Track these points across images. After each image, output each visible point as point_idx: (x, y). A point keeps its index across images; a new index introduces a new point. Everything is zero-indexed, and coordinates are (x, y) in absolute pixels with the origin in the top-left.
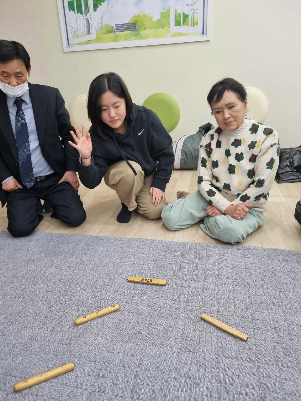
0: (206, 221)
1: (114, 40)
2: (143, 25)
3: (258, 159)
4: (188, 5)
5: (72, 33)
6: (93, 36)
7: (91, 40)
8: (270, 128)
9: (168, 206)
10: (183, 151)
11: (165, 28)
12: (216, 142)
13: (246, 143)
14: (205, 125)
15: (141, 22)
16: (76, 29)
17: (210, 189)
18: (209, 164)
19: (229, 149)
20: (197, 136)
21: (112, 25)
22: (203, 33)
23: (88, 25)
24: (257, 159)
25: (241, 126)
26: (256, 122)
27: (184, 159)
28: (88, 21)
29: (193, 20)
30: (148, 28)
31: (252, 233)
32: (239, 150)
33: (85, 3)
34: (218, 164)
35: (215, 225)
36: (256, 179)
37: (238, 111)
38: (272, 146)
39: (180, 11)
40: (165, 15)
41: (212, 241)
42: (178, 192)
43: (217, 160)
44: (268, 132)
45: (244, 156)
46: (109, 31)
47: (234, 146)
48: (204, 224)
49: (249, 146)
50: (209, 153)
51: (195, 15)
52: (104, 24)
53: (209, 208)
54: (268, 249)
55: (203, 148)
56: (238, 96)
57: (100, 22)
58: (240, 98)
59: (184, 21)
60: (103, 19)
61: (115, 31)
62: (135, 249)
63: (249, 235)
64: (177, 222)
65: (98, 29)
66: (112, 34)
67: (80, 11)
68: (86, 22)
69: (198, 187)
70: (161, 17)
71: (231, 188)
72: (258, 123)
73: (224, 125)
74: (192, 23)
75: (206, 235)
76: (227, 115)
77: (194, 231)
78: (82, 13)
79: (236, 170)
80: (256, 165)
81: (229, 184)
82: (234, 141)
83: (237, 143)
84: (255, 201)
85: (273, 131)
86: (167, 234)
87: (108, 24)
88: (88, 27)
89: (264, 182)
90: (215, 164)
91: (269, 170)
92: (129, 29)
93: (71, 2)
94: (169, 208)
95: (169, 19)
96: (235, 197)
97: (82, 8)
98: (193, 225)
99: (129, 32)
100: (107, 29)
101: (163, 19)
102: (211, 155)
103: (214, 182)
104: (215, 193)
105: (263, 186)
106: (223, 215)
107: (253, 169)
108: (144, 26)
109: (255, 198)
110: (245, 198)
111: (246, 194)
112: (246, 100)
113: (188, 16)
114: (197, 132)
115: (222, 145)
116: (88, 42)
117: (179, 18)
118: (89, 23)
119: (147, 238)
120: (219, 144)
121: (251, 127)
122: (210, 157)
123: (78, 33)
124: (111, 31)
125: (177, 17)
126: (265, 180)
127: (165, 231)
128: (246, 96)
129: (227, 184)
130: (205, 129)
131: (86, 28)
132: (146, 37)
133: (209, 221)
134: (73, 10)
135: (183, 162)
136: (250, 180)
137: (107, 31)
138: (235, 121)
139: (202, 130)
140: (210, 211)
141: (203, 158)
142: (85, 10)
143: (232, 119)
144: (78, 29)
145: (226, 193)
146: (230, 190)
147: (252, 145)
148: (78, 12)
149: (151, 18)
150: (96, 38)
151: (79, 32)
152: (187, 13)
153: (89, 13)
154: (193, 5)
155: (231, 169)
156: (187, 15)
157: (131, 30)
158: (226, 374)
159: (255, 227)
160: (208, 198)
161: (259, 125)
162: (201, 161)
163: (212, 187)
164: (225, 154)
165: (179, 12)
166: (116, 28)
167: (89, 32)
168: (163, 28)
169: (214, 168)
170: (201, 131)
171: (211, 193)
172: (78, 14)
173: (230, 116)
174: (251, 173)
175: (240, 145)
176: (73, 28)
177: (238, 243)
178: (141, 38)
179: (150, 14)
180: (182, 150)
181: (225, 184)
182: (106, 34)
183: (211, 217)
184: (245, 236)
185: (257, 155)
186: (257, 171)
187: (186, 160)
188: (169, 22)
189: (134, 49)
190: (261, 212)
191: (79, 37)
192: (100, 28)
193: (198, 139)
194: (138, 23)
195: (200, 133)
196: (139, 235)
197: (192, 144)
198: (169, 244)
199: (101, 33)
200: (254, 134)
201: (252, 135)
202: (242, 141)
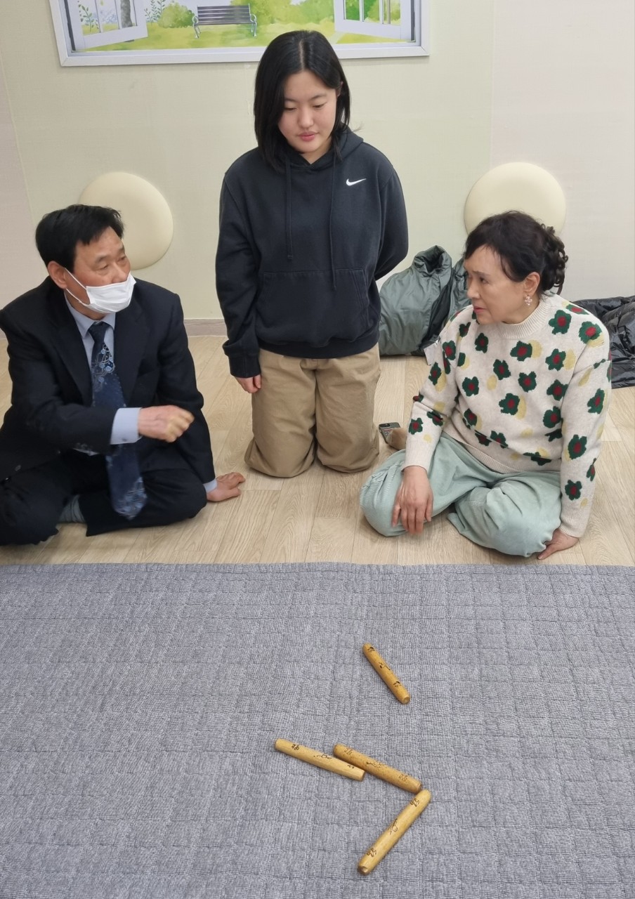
0: (460, 506)
1: (196, 44)
2: (267, 12)
6: (139, 31)
7: (133, 40)
11: (322, 22)
14: (427, 253)
15: (263, 4)
16: (92, 10)
19: (504, 362)
20: (412, 277)
22: (413, 38)
23: (123, 4)
25: (530, 317)
26: (563, 305)
29: (387, 8)
30: (278, 19)
32: (526, 366)
34: (479, 386)
38: (597, 366)
43: (475, 378)
45: (537, 380)
46: (181, 21)
47: (516, 358)
48: (456, 514)
49: (548, 360)
59: (367, 9)
65: (151, 15)
66: (190, 30)
71: (507, 442)
74: (385, 14)
79: (519, 407)
81: (501, 434)
82: (515, 346)
83: (523, 351)
85: (600, 331)
87: (177, 4)
88: (127, 10)
91: (595, 415)
92: (232, 19)
94: (378, 485)
99: (233, 27)
100: (177, 15)
108: (270, 15)
114: (410, 268)
115: (489, 346)
116: (127, 45)
121: (553, 317)
123: (98, 21)
124: (187, 22)
126: (588, 437)
129: (498, 433)
130: (429, 260)
131: (120, 11)
137: (175, 20)
139: (421, 263)
144: (99, 13)
145: (503, 447)
147: (556, 360)
150: (146, 35)
151: (101, 20)
157: (238, 21)
161: (572, 314)
164: (493, 368)
167: (127, 22)
168: (318, 20)
169: (468, 394)
170: (420, 266)
178: (264, 42)
181: (494, 433)
182: (173, 27)
186: (569, 417)
187: (388, 336)
188: (332, 10)
189: (248, 66)
191: (102, 31)
192: (158, 14)
193: (413, 284)
194: (255, 7)
195: (418, 269)
196: (314, 551)
197: (401, 296)
198: (387, 572)
199: (160, 25)
200: (559, 334)
201: (555, 336)
202: (534, 349)
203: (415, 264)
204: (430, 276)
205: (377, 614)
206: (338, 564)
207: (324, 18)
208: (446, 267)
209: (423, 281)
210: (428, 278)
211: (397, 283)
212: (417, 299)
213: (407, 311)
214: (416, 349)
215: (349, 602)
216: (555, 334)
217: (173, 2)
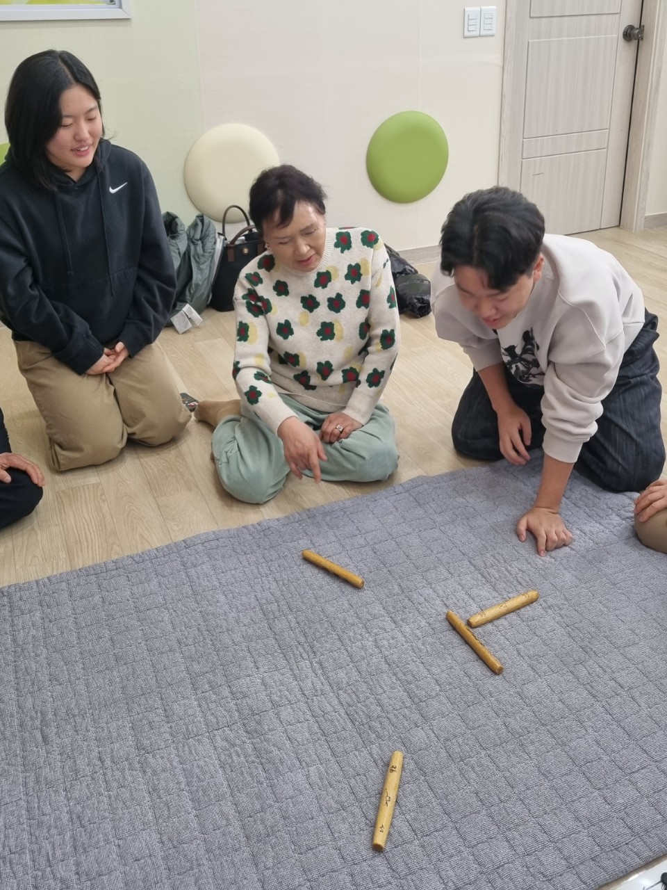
13: (340, 272)
19: (310, 295)
32: (331, 291)
34: (292, 326)
38: (385, 265)
43: (287, 321)
45: (344, 298)
47: (320, 287)
49: (347, 277)
76: (304, 249)
79: (335, 331)
81: (327, 362)
82: (316, 278)
83: (324, 279)
85: (377, 235)
89: (394, 335)
102: (271, 313)
105: (394, 341)
111: (376, 370)
115: (290, 288)
121: (336, 241)
126: (395, 329)
129: (324, 363)
136: (362, 343)
147: (354, 274)
158: (546, 707)
161: (349, 230)
164: (301, 304)
173: (308, 248)
175: (330, 280)
196: (176, 528)
200: (346, 251)
201: (344, 254)
202: (332, 273)
208: (181, 232)
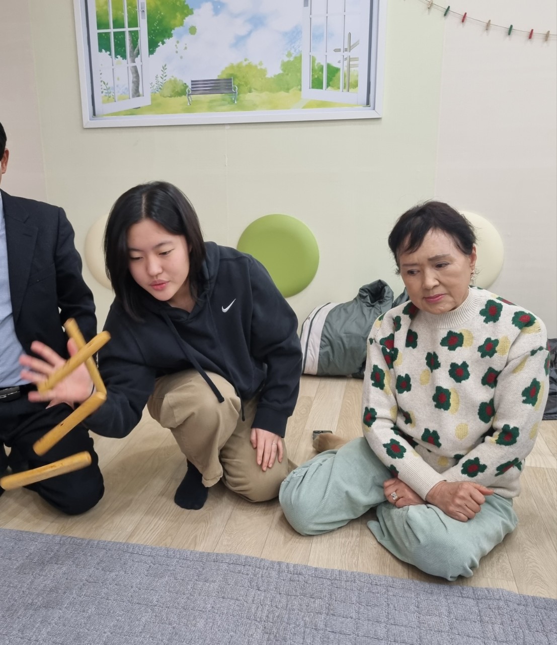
0: (382, 512)
1: (188, 110)
2: (246, 84)
3: (503, 380)
4: (339, 50)
5: (102, 92)
6: (144, 100)
7: (139, 108)
8: (527, 312)
9: (295, 476)
10: (326, 337)
11: (291, 91)
12: (406, 335)
13: (474, 341)
14: (372, 285)
15: (243, 77)
16: (110, 85)
17: (392, 440)
18: (389, 382)
19: (434, 353)
20: (356, 306)
21: (184, 82)
22: (368, 103)
23: (135, 79)
24: (499, 379)
25: (461, 306)
26: (493, 297)
27: (327, 353)
28: (135, 71)
29: (347, 78)
30: (255, 89)
31: (491, 553)
32: (459, 356)
33: (132, 38)
34: (411, 383)
35: (405, 531)
36: (500, 424)
37: (455, 275)
38: (533, 353)
39: (321, 61)
40: (292, 68)
41: (399, 568)
42: (315, 432)
43: (407, 375)
44: (524, 321)
45: (469, 369)
46: (177, 92)
47: (447, 348)
48: (378, 520)
49: (480, 349)
50: (391, 357)
51: (352, 69)
52: (167, 79)
53: (390, 485)
54: (534, 599)
55: (377, 346)
56: (457, 243)
57: (160, 75)
58: (461, 245)
59: (329, 80)
60: (166, 69)
61: (190, 92)
62: (215, 586)
63: (485, 557)
64: (315, 516)
65: (155, 87)
66: (184, 98)
67: (120, 52)
68: (133, 73)
69: (364, 431)
70: (284, 70)
71: (440, 441)
72: (499, 298)
73: (424, 302)
74: (345, 84)
75: (383, 550)
76: (431, 281)
77: (354, 538)
78: (124, 57)
79: (451, 401)
80: (498, 392)
81: (435, 433)
82: (446, 336)
83: (453, 341)
84: (497, 475)
85: (535, 319)
86: (291, 542)
87: (176, 78)
88: (136, 84)
89: (518, 435)
90: (404, 384)
91: (529, 406)
92: (217, 89)
93: (104, 35)
94: (297, 480)
95: (299, 74)
96: (451, 462)
97: (125, 46)
98: (351, 522)
99: (219, 95)
100: (175, 87)
101: (287, 74)
102: (395, 363)
103: (401, 422)
104: (405, 450)
105: (515, 442)
106: (424, 506)
107: (492, 401)
108: (249, 86)
109: (498, 469)
110: (473, 468)
111: (477, 459)
112: (473, 251)
113: (338, 70)
114: (355, 299)
115: (419, 341)
117: (320, 73)
118: (137, 76)
119: (244, 553)
120: (412, 340)
121: (484, 307)
122: (393, 368)
123: (114, 93)
124: (182, 93)
125: (316, 71)
126: (520, 428)
127: (287, 534)
128: (474, 242)
129: (431, 431)
130: (372, 292)
131: (131, 85)
132: (254, 107)
133: (389, 515)
134: (108, 49)
135: (326, 360)
136: (484, 427)
137: (173, 91)
138: (450, 294)
139: (365, 294)
140: (393, 493)
141: (375, 367)
142: (130, 52)
143: (441, 290)
144: (115, 86)
145: (429, 451)
146: (439, 445)
147: (488, 348)
148: (117, 53)
149: (263, 72)
150: (150, 104)
151: (116, 91)
152: (335, 65)
153: (139, 56)
154: (348, 50)
155: (441, 399)
156: (335, 68)
157: (223, 91)
159: (499, 536)
160: (389, 460)
161: (503, 304)
162: (372, 373)
163: (397, 434)
164: (426, 361)
165: (319, 63)
166: (192, 88)
167: (136, 93)
168: (287, 90)
169: (401, 392)
170: (364, 297)
171: (395, 450)
172: (117, 58)
173: (437, 283)
174: (487, 411)
175: (461, 345)
176: (104, 83)
177: (461, 578)
178: (242, 107)
179: (261, 64)
180: (323, 335)
181: (427, 431)
182: (171, 97)
183: (394, 505)
184: (477, 562)
185: (501, 371)
186: (502, 406)
187: (331, 357)
188: (300, 81)
189: (228, 127)
190: (510, 499)
191: (116, 100)
192: (160, 87)
193: (356, 313)
194: (237, 80)
195: (362, 300)
196: (225, 543)
197: (345, 322)
198: (297, 572)
199: (161, 95)
200: (491, 323)
201: (487, 325)
202: (465, 337)
203: (360, 296)
204: (373, 306)
205: (278, 617)
206: (247, 557)
207: (292, 87)
208: (387, 299)
209: (366, 310)
210: (371, 308)
211: (342, 310)
212: (359, 326)
213: (349, 335)
214: (357, 371)
215: (250, 599)
216: (487, 323)
217: (173, 77)
